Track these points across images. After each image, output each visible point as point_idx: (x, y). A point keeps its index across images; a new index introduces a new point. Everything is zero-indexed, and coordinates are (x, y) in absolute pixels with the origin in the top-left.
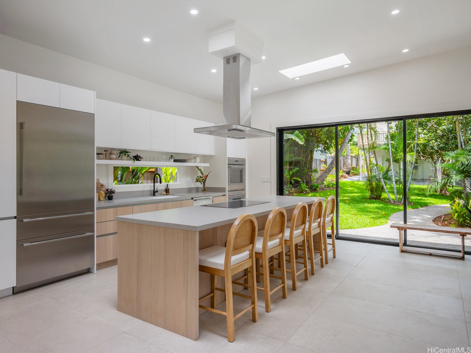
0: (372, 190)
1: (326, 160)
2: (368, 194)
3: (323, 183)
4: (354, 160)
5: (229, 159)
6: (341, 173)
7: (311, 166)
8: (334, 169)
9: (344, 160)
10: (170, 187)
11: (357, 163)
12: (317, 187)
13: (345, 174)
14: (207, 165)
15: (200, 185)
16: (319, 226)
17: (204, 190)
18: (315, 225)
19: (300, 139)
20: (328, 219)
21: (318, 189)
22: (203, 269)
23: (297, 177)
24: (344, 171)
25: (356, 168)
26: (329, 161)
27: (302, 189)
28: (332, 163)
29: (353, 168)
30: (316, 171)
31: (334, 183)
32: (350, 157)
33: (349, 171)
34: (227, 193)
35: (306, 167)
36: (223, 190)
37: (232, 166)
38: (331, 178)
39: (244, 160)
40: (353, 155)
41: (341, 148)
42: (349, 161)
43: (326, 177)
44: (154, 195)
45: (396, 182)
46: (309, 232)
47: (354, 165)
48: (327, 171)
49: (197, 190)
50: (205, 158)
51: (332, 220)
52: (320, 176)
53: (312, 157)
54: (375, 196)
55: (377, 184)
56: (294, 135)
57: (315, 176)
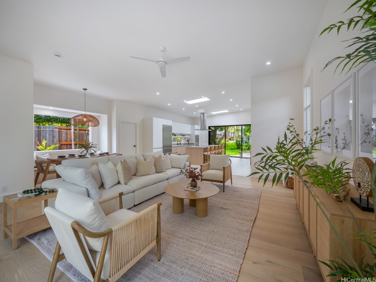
0: (237, 145)
1: (221, 134)
2: (236, 147)
3: (220, 143)
4: (233, 134)
5: (196, 135)
6: (226, 140)
7: (216, 137)
8: (224, 138)
9: (228, 134)
10: (181, 143)
13: (229, 140)
14: (189, 137)
15: (187, 142)
16: (221, 151)
17: (188, 144)
18: (220, 150)
20: (223, 150)
22: (204, 155)
24: (228, 139)
25: (234, 137)
26: (222, 135)
28: (223, 135)
29: (232, 137)
30: (217, 138)
31: (224, 143)
32: (231, 133)
33: (231, 139)
34: (195, 145)
35: (214, 137)
36: (194, 144)
37: (196, 137)
38: (223, 141)
39: (199, 135)
40: (232, 131)
41: (227, 130)
42: (231, 134)
44: (178, 145)
45: (245, 143)
46: (219, 152)
47: (233, 136)
48: (222, 139)
49: (186, 144)
50: (189, 135)
51: (224, 150)
52: (219, 141)
53: (216, 133)
54: (238, 148)
55: (239, 143)
57: (217, 141)
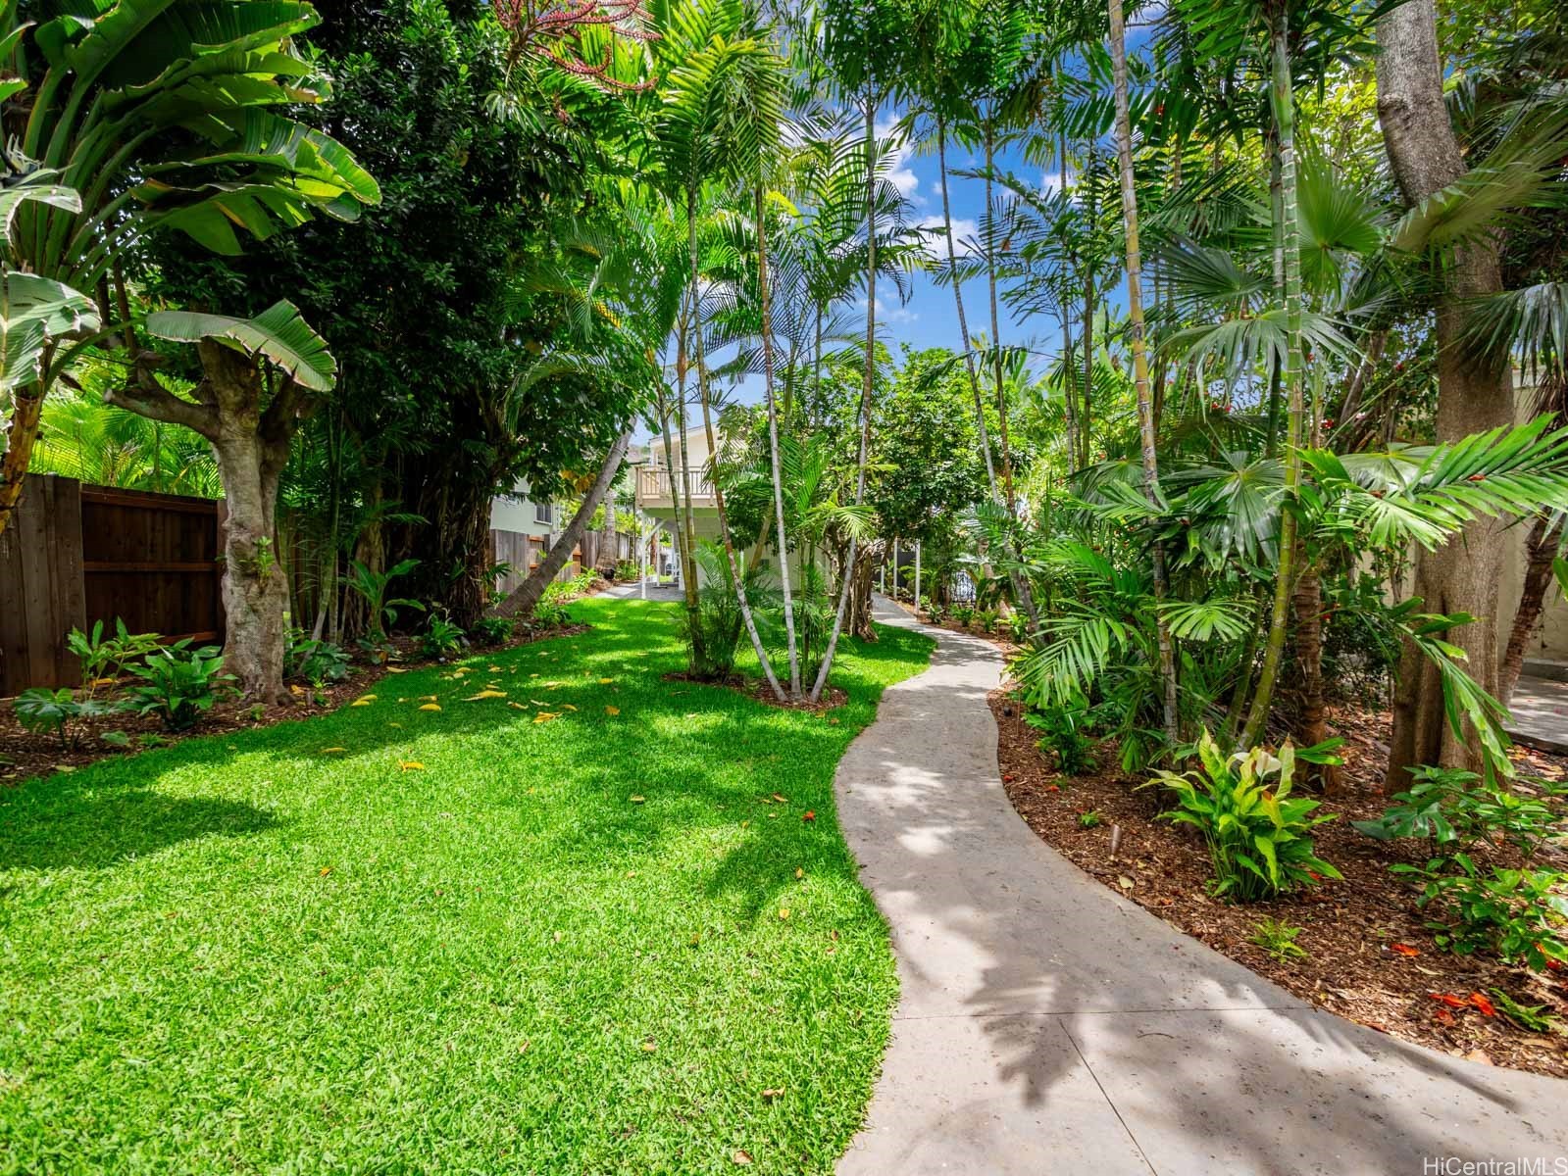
11: (631, 551)
12: (500, 631)
19: (310, 356)
21: (505, 637)
23: (408, 597)
27: (434, 644)
43: (542, 591)
56: (260, 322)
